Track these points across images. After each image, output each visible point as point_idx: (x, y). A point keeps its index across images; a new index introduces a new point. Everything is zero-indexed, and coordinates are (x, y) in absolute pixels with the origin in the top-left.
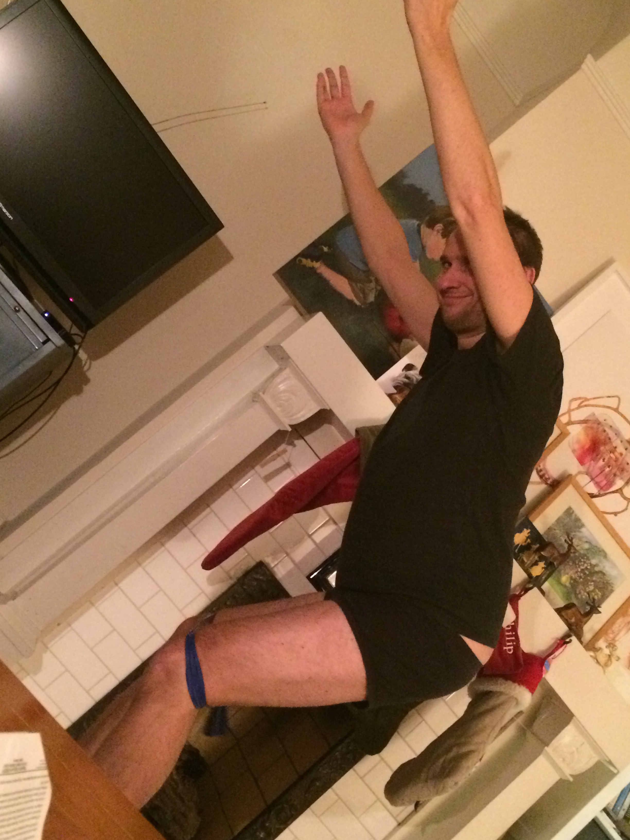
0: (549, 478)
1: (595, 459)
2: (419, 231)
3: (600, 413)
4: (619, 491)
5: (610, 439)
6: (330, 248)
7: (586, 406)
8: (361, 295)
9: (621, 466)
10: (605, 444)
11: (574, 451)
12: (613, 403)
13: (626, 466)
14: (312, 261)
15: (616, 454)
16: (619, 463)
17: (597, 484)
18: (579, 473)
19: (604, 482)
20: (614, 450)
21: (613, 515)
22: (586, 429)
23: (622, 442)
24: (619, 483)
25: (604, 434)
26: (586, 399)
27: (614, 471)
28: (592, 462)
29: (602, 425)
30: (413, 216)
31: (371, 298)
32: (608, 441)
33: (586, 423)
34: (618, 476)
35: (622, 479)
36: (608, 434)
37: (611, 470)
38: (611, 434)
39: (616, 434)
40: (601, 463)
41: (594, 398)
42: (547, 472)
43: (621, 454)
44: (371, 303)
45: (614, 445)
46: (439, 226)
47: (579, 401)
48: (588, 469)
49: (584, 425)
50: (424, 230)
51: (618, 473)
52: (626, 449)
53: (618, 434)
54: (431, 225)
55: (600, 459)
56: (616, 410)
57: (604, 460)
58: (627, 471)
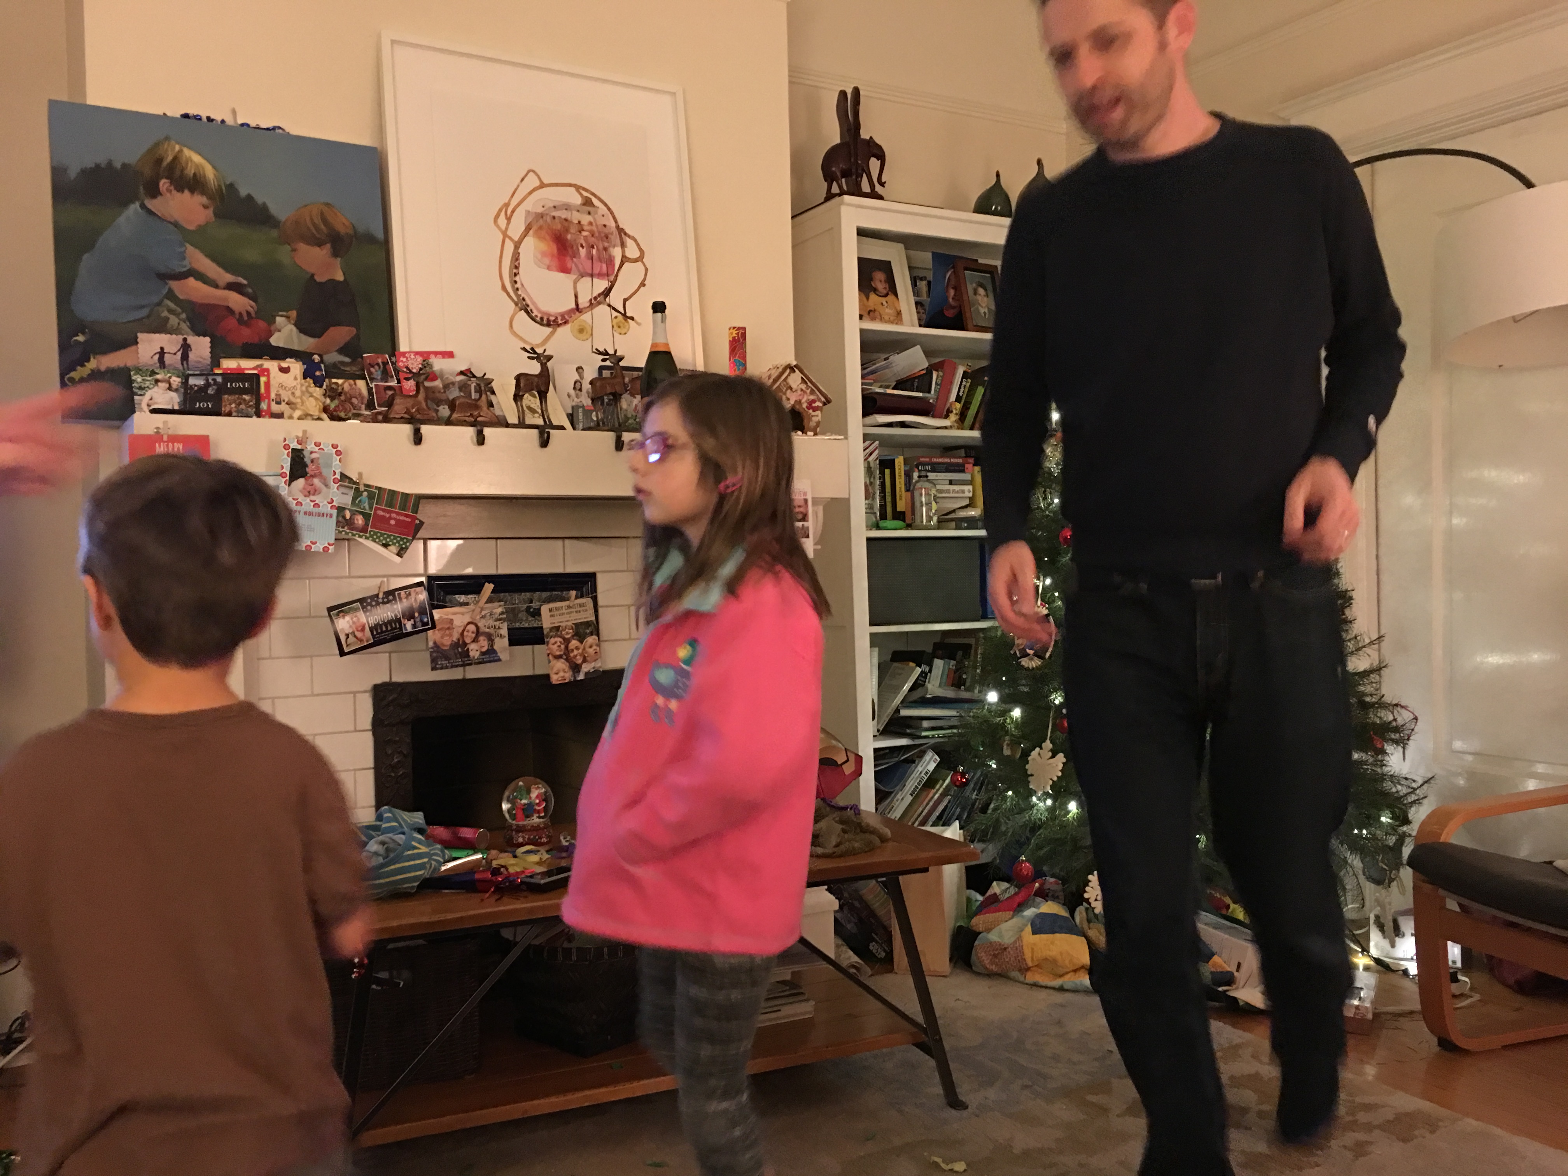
0: (557, 318)
1: (575, 255)
2: (150, 212)
3: (533, 205)
4: (625, 259)
5: (566, 220)
6: (83, 333)
7: (513, 212)
9: (603, 235)
10: (567, 230)
11: (549, 268)
12: (532, 181)
13: (606, 230)
14: (83, 365)
15: (585, 228)
16: (597, 234)
17: (600, 275)
18: (575, 283)
19: (604, 266)
20: (580, 228)
22: (538, 235)
23: (578, 211)
24: (617, 253)
25: (557, 220)
26: (507, 205)
27: (601, 247)
28: (575, 259)
29: (547, 214)
30: (125, 204)
32: (566, 224)
33: (530, 229)
34: (609, 247)
35: (614, 246)
36: (560, 217)
37: (598, 249)
38: (563, 214)
39: (566, 209)
40: (583, 252)
41: (512, 196)
42: (549, 315)
43: (590, 223)
45: (576, 222)
46: (164, 184)
47: (503, 214)
48: (579, 271)
49: (531, 232)
50: (153, 204)
51: (606, 244)
52: (589, 213)
53: (567, 207)
54: (154, 192)
55: (578, 249)
56: (543, 185)
57: (582, 246)
58: (612, 234)
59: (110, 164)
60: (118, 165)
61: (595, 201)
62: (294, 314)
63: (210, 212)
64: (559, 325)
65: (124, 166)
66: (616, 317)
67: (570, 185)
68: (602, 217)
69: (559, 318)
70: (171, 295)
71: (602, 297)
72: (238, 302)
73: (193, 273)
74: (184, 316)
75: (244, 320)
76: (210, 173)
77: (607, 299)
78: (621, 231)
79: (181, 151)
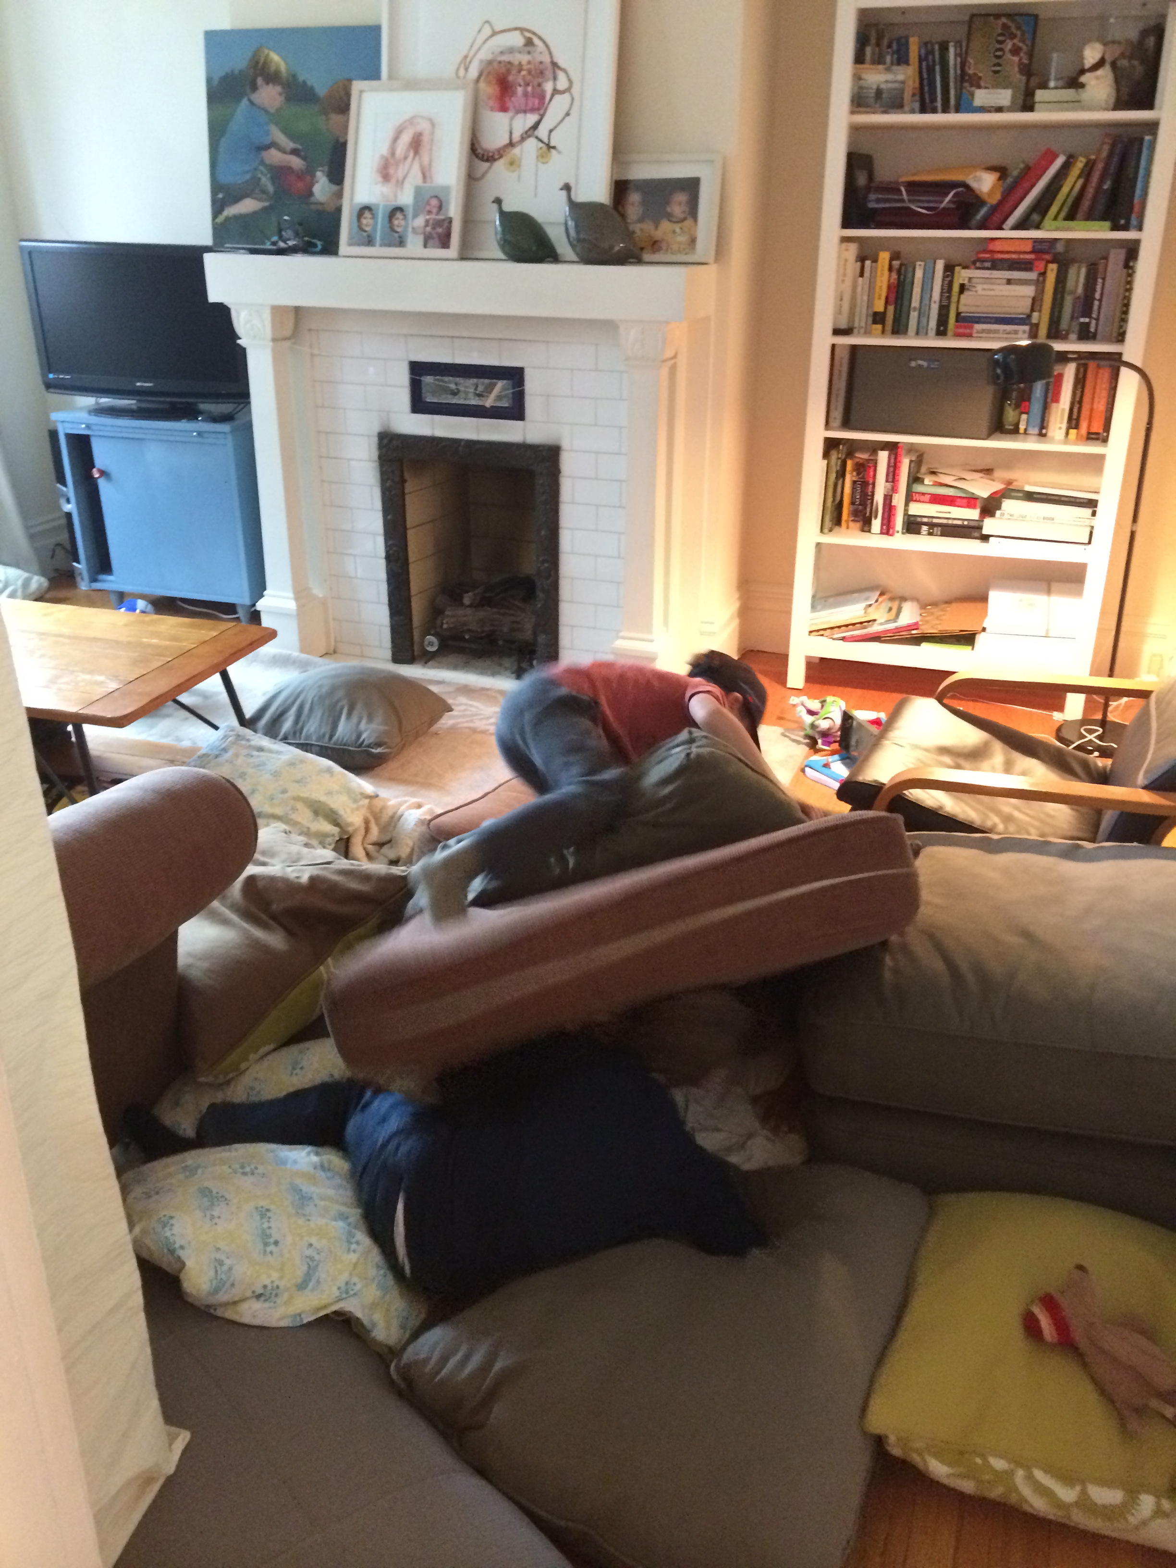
0: (494, 153)
1: (514, 94)
2: (252, 103)
3: (484, 54)
4: (555, 92)
5: (509, 63)
6: (222, 192)
7: (470, 62)
8: (264, 196)
9: (538, 71)
10: (508, 71)
11: (492, 109)
12: (487, 31)
13: (541, 67)
14: (222, 214)
15: (525, 67)
16: (533, 72)
17: (533, 110)
18: (512, 119)
19: (537, 101)
20: (520, 68)
21: (567, 119)
22: (488, 81)
23: (520, 52)
24: (548, 87)
25: (502, 65)
26: (466, 57)
27: (535, 83)
28: (513, 99)
29: (495, 60)
30: (238, 100)
31: (271, 188)
32: (509, 66)
33: (482, 76)
34: (543, 82)
35: (548, 80)
36: (504, 61)
37: (533, 87)
38: (505, 58)
39: (511, 53)
40: (520, 90)
41: (470, 49)
42: (489, 152)
43: (529, 63)
44: (275, 192)
45: (517, 63)
46: (260, 81)
47: (463, 66)
48: (514, 107)
49: (482, 78)
50: (255, 97)
51: (540, 80)
52: (529, 53)
53: (511, 50)
54: (254, 88)
55: (516, 89)
56: (494, 33)
57: (520, 86)
58: (546, 69)
59: (232, 71)
60: (236, 72)
61: (536, 41)
62: (326, 168)
63: (282, 98)
64: (495, 160)
65: (240, 71)
66: (541, 148)
67: (516, 29)
68: (540, 54)
69: (496, 153)
70: (262, 162)
71: (531, 131)
72: (296, 162)
73: (274, 145)
74: (269, 176)
75: (300, 176)
76: (283, 67)
77: (536, 133)
78: (555, 65)
79: (268, 55)
